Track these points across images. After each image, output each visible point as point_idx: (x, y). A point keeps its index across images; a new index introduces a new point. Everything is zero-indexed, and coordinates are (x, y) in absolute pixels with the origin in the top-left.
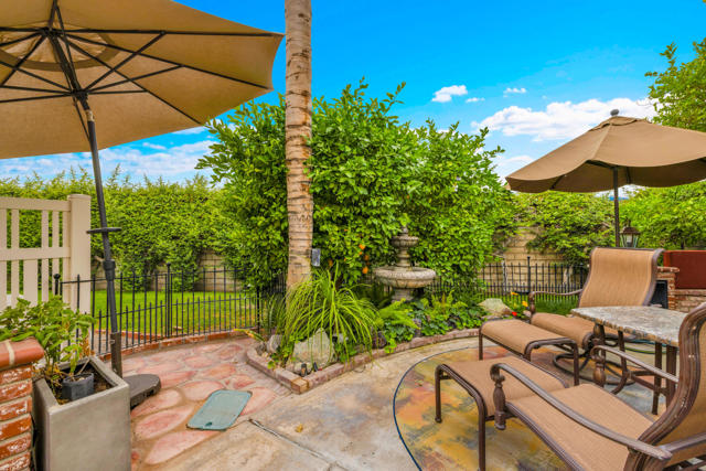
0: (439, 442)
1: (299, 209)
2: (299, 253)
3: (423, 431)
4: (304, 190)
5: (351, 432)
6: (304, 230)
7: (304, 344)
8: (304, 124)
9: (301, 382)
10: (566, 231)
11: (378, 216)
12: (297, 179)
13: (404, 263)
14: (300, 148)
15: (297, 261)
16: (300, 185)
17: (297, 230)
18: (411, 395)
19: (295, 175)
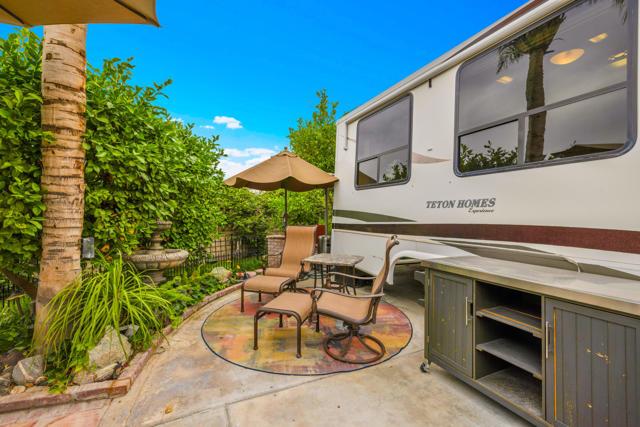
0: (267, 357)
1: (72, 190)
2: (69, 244)
3: (253, 358)
4: (79, 168)
5: (212, 385)
6: (76, 216)
7: (99, 347)
8: (81, 89)
9: (120, 383)
10: (239, 215)
11: (153, 203)
12: (69, 153)
13: (158, 246)
14: (77, 118)
15: (64, 254)
16: (74, 161)
17: (66, 216)
18: (223, 346)
19: (66, 148)
